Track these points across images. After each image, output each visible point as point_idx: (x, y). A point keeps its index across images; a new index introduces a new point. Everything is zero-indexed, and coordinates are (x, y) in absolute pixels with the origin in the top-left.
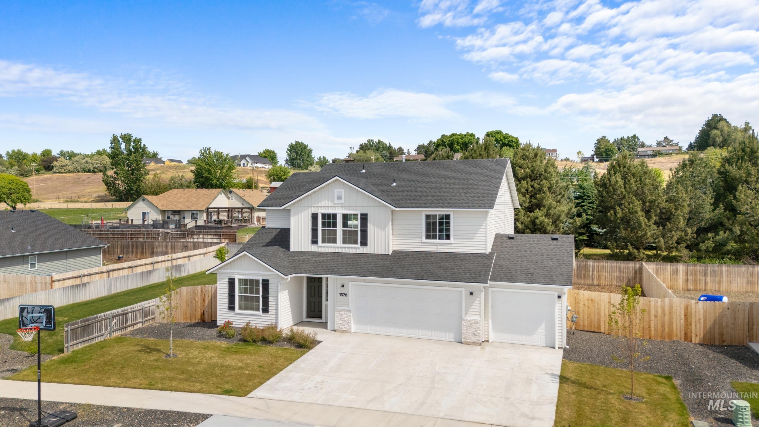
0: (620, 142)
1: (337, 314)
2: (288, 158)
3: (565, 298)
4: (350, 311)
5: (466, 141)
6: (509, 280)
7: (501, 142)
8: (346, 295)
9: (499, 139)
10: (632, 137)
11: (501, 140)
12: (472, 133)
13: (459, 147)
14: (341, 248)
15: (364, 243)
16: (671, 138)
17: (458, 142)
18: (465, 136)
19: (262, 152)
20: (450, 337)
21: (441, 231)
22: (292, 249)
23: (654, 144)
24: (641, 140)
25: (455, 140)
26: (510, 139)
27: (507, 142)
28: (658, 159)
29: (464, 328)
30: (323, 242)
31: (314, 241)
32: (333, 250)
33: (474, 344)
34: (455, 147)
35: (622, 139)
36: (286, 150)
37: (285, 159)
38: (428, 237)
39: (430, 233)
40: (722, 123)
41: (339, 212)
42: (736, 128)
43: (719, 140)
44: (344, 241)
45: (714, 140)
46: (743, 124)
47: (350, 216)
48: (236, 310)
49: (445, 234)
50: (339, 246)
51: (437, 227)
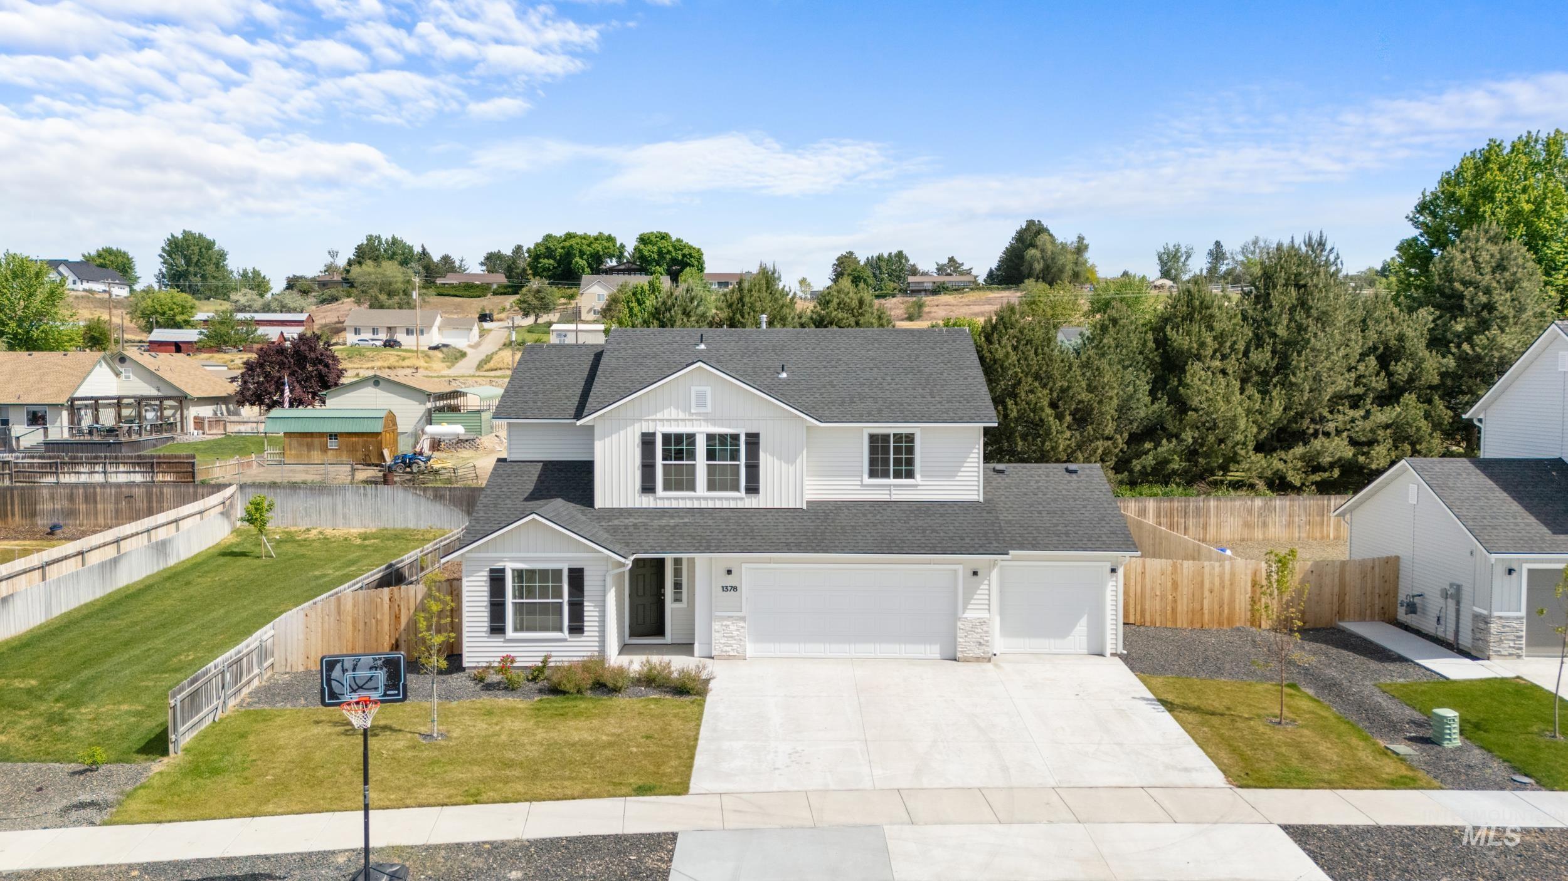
0: (876, 264)
1: (716, 626)
2: (164, 270)
3: (1121, 572)
4: (743, 619)
5: (598, 251)
6: (1034, 547)
7: (668, 257)
8: (735, 588)
9: (665, 250)
10: (896, 255)
11: (669, 252)
12: (610, 235)
13: (584, 262)
14: (706, 499)
15: (753, 488)
16: (959, 260)
17: (582, 254)
18: (596, 239)
19: (93, 253)
20: (934, 650)
21: (897, 462)
22: (599, 503)
23: (932, 268)
24: (911, 262)
25: (575, 246)
26: (686, 251)
27: (680, 257)
28: (944, 298)
29: (960, 633)
30: (667, 487)
31: (648, 487)
32: (689, 504)
33: (978, 660)
34: (577, 262)
35: (880, 258)
36: (160, 252)
37: (157, 273)
38: (873, 474)
39: (877, 468)
40: (1043, 237)
41: (701, 430)
42: (1064, 246)
43: (1038, 267)
44: (711, 486)
45: (1031, 266)
46: (1075, 239)
47: (723, 438)
48: (510, 633)
49: (905, 469)
50: (701, 496)
51: (889, 457)
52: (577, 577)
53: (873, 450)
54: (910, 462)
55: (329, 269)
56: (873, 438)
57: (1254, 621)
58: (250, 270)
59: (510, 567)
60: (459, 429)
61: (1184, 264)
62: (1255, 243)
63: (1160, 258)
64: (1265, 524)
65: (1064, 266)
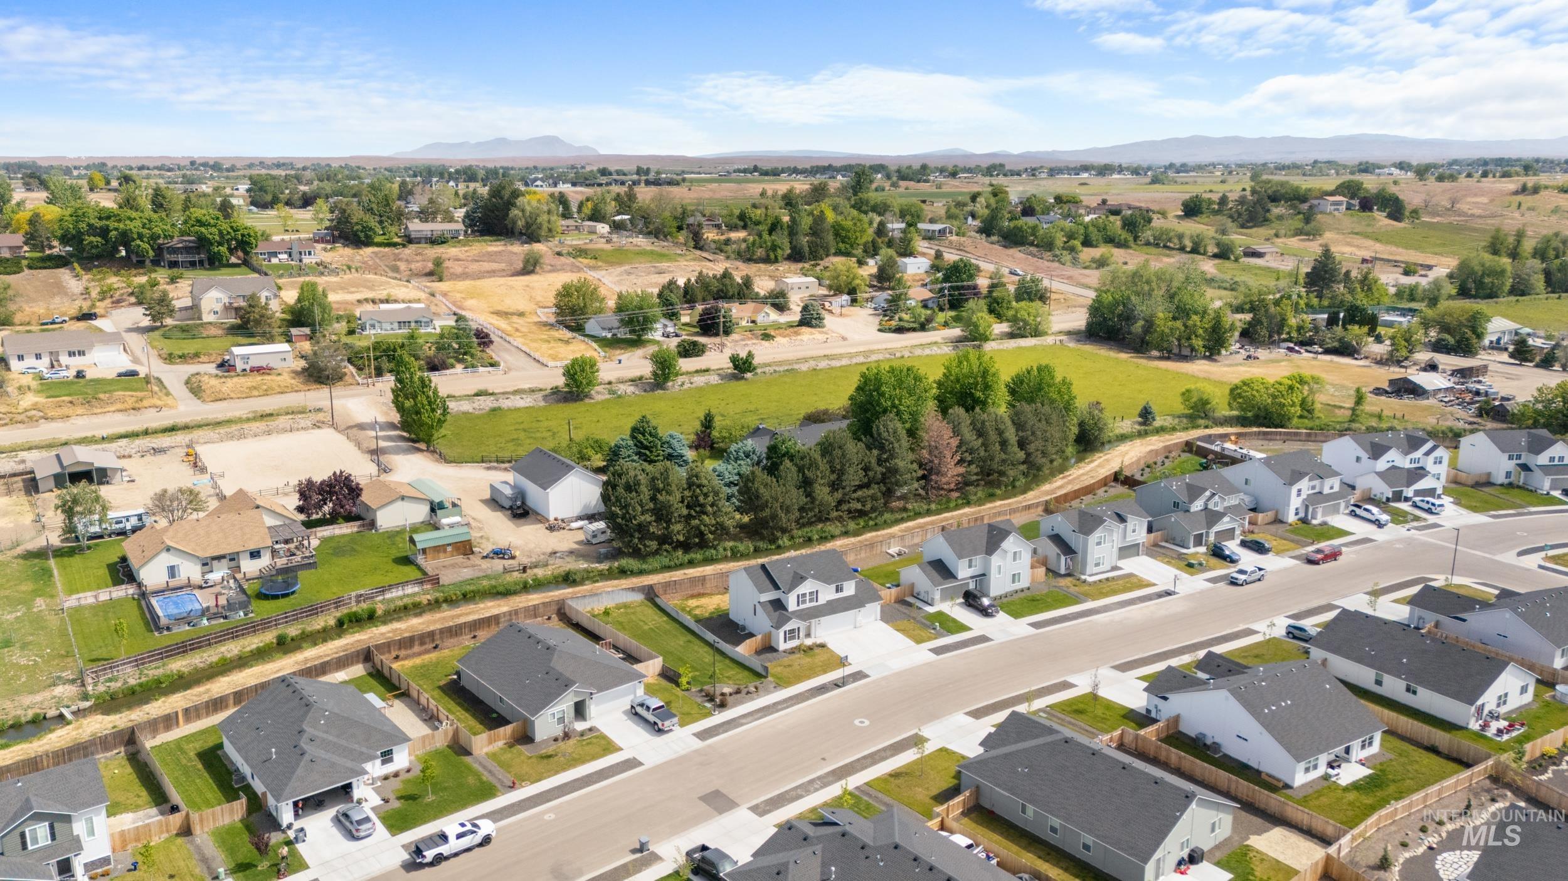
3: (881, 601)
5: (158, 234)
6: (869, 603)
9: (225, 232)
13: (147, 246)
15: (817, 601)
17: (140, 237)
20: (852, 627)
22: (789, 610)
25: (134, 230)
26: (244, 232)
27: (239, 237)
28: (451, 250)
30: (802, 604)
31: (798, 605)
32: (806, 607)
33: (860, 627)
34: (139, 246)
38: (837, 593)
41: (807, 592)
43: (520, 223)
44: (810, 602)
45: (515, 222)
47: (812, 592)
48: (788, 642)
50: (808, 605)
51: (839, 589)
52: (799, 629)
54: (842, 589)
56: (836, 586)
59: (787, 630)
60: (460, 519)
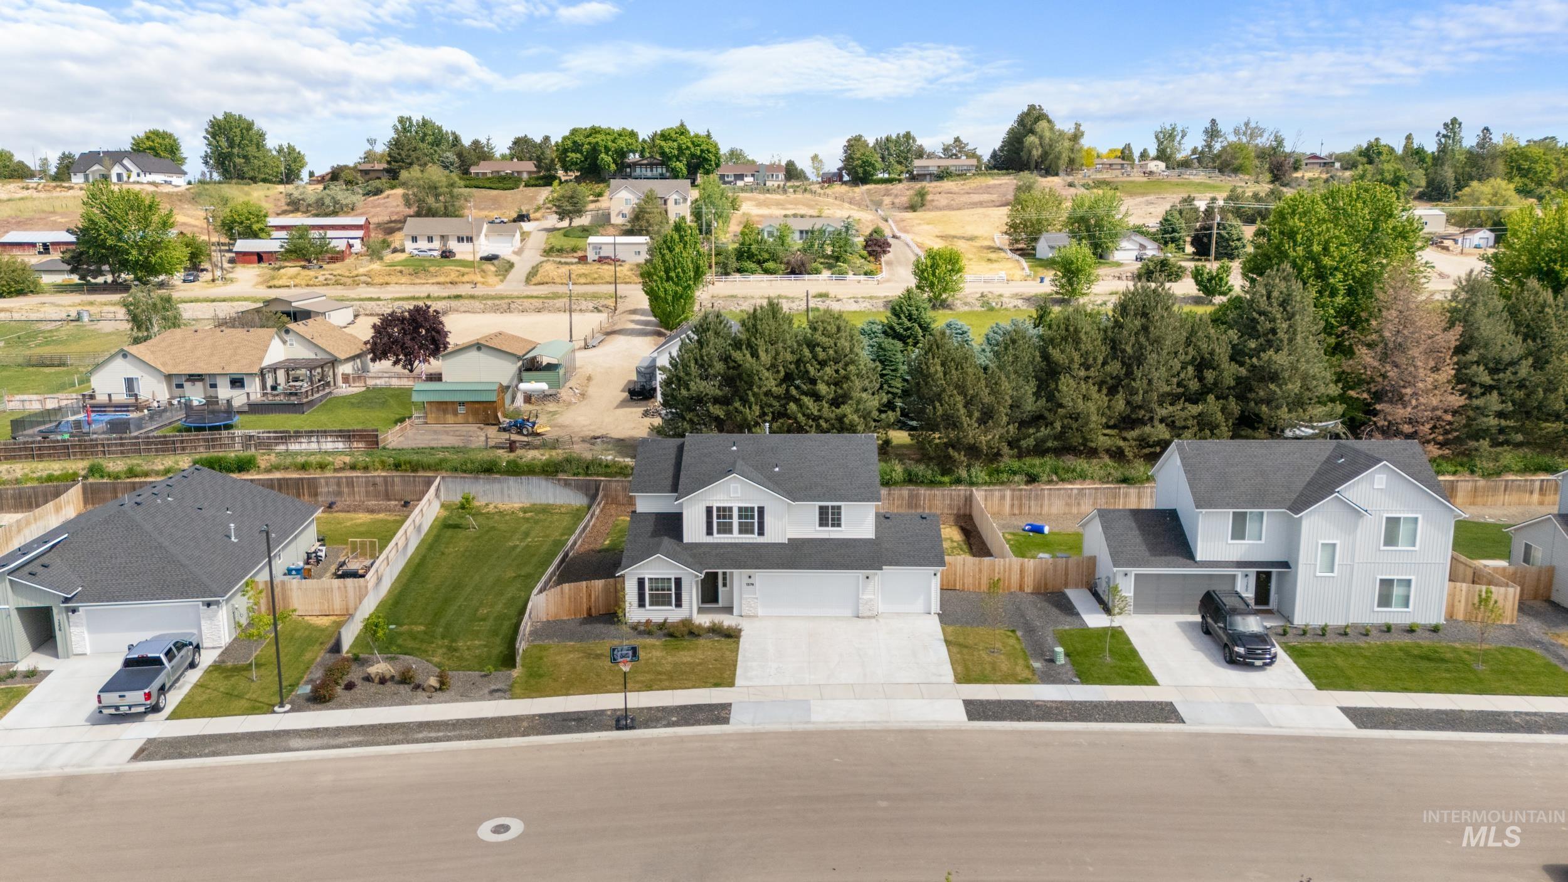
0: (885, 146)
1: (744, 601)
3: (939, 575)
4: (757, 599)
5: (622, 146)
6: (897, 565)
8: (753, 586)
9: (684, 147)
10: (904, 136)
12: (632, 131)
13: (609, 159)
14: (738, 538)
15: (761, 532)
16: (964, 140)
17: (607, 149)
18: (620, 135)
20: (848, 612)
21: (833, 519)
22: (685, 540)
23: (938, 150)
24: (919, 142)
27: (699, 153)
28: (947, 185)
29: (861, 605)
30: (719, 533)
31: (709, 532)
32: (729, 541)
33: (869, 617)
34: (603, 159)
35: (888, 139)
37: (203, 154)
38: (821, 525)
39: (823, 522)
40: (1043, 124)
41: (735, 505)
42: (1061, 134)
43: (1036, 153)
44: (741, 532)
45: (1030, 152)
46: (1073, 126)
47: (746, 509)
48: (648, 607)
49: (837, 523)
50: (736, 537)
51: (829, 517)
52: (678, 582)
53: (821, 514)
54: (839, 519)
55: (369, 157)
56: (821, 508)
57: (1021, 588)
58: (285, 146)
59: (647, 577)
60: (543, 386)
61: (1180, 143)
62: (1247, 124)
63: (1157, 137)
64: (1079, 504)
65: (1060, 153)
